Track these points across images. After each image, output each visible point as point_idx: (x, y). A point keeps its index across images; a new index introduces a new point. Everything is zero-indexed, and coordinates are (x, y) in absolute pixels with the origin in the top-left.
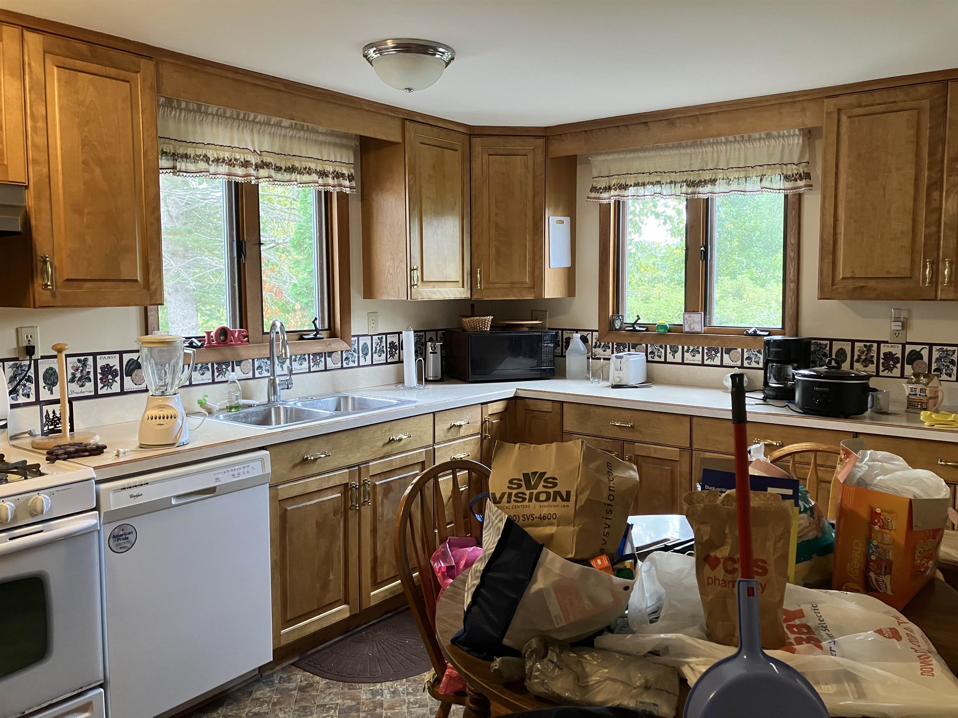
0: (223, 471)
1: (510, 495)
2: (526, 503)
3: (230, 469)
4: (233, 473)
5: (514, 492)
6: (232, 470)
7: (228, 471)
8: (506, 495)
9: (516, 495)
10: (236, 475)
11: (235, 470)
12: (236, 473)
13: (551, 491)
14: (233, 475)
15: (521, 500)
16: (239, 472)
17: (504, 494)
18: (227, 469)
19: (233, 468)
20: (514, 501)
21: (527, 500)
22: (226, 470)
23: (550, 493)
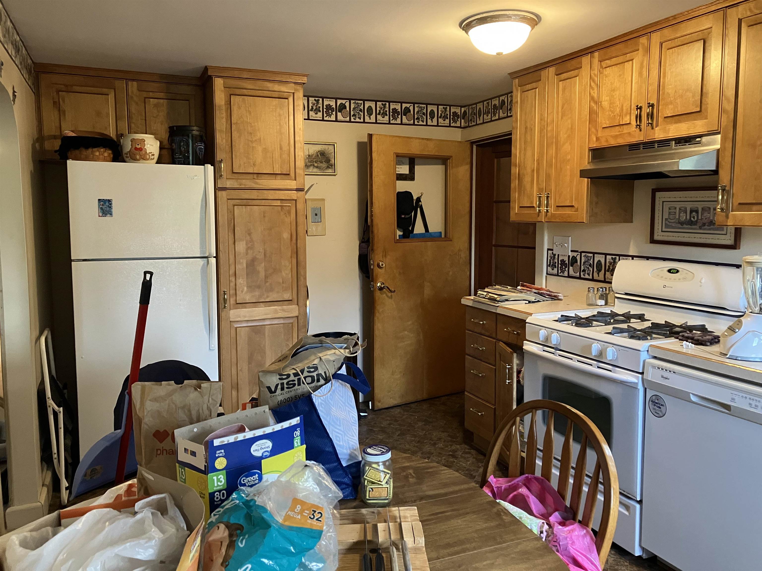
0: (741, 394)
1: (282, 384)
2: (296, 387)
3: (748, 396)
4: (751, 402)
5: (285, 382)
6: (750, 399)
7: (746, 398)
8: (279, 387)
9: (287, 384)
10: (753, 406)
11: (753, 400)
12: (754, 403)
13: (315, 374)
14: (750, 404)
15: (292, 386)
16: (757, 404)
17: (277, 385)
18: (746, 396)
19: (752, 397)
20: (287, 388)
21: (297, 385)
22: (744, 395)
23: (314, 376)
